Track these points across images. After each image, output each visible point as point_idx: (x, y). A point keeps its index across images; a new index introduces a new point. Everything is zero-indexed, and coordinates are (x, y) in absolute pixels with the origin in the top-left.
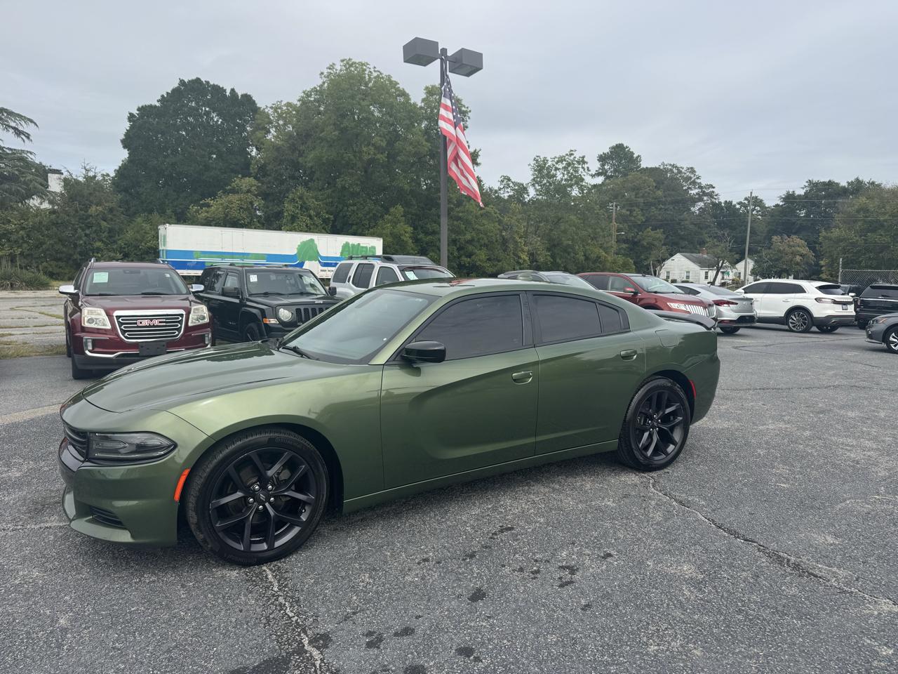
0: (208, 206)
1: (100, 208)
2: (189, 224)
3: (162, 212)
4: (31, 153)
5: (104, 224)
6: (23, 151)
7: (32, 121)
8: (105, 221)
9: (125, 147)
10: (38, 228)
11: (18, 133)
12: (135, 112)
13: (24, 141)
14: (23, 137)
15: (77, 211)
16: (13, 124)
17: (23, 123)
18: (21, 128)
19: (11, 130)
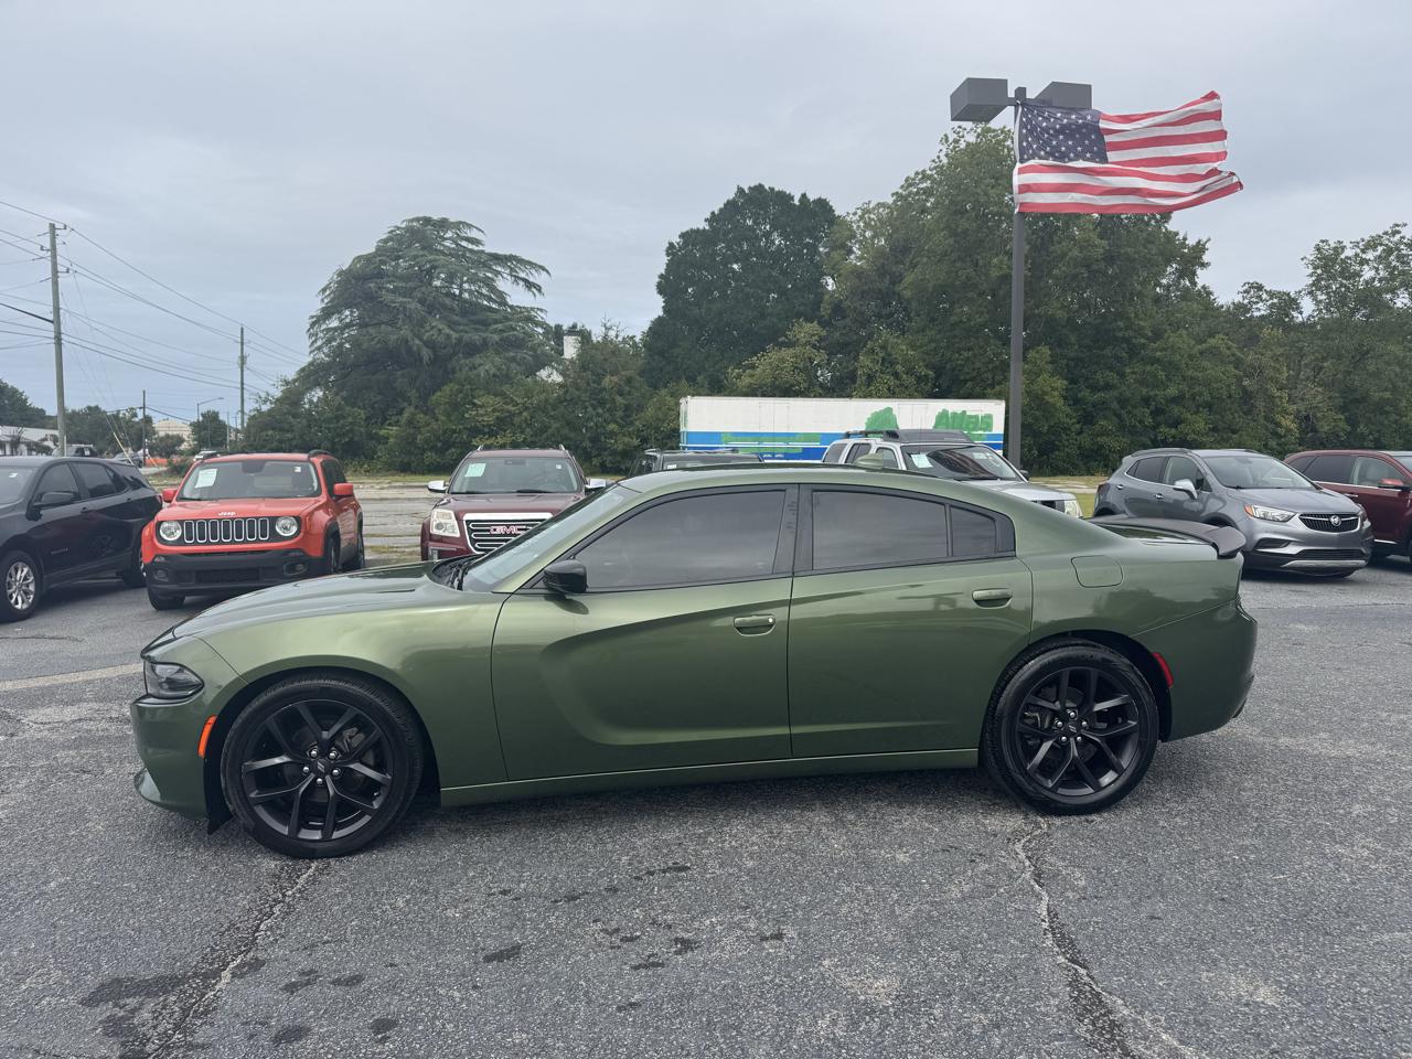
0: (753, 367)
1: (615, 379)
2: (726, 395)
3: (692, 380)
4: (541, 310)
5: (619, 399)
6: (532, 309)
7: (543, 269)
8: (621, 395)
9: (660, 292)
10: (542, 408)
11: (529, 285)
12: (676, 240)
13: (535, 295)
14: (534, 290)
15: (588, 384)
16: (522, 275)
17: (533, 271)
18: (531, 279)
19: (521, 283)
